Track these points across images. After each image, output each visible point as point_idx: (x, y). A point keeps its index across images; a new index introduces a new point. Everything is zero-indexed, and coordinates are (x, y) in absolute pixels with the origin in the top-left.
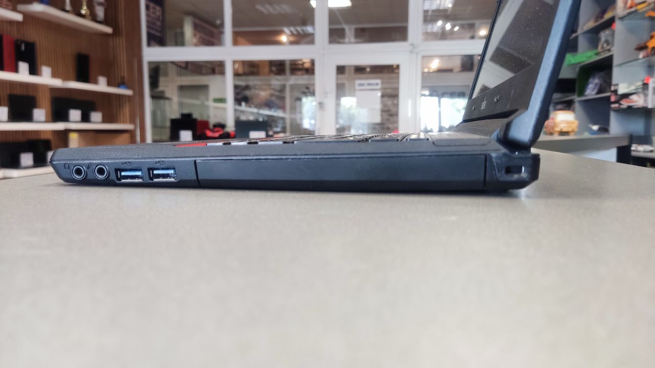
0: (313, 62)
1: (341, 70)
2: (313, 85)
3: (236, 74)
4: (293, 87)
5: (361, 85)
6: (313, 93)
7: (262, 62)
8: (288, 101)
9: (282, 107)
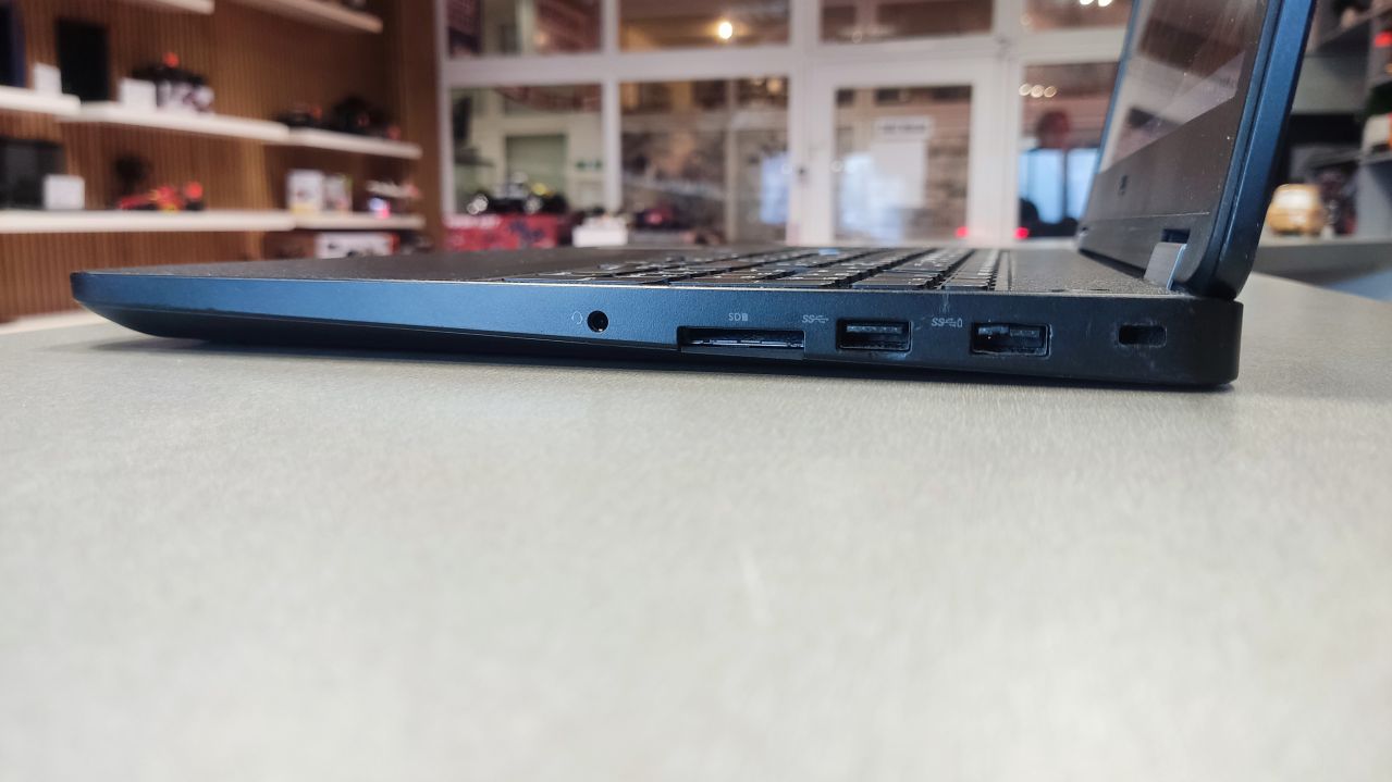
0: (785, 82)
1: (845, 97)
2: (785, 130)
3: (626, 111)
4: (744, 136)
5: (889, 129)
6: (784, 148)
7: (679, 84)
8: (732, 165)
9: (719, 179)
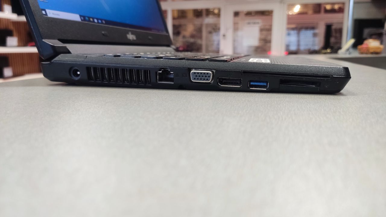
0: (219, 10)
1: (236, 14)
2: (219, 24)
3: (174, 18)
4: (208, 25)
5: (249, 23)
6: (219, 29)
7: (189, 10)
8: (204, 33)
9: (201, 37)
